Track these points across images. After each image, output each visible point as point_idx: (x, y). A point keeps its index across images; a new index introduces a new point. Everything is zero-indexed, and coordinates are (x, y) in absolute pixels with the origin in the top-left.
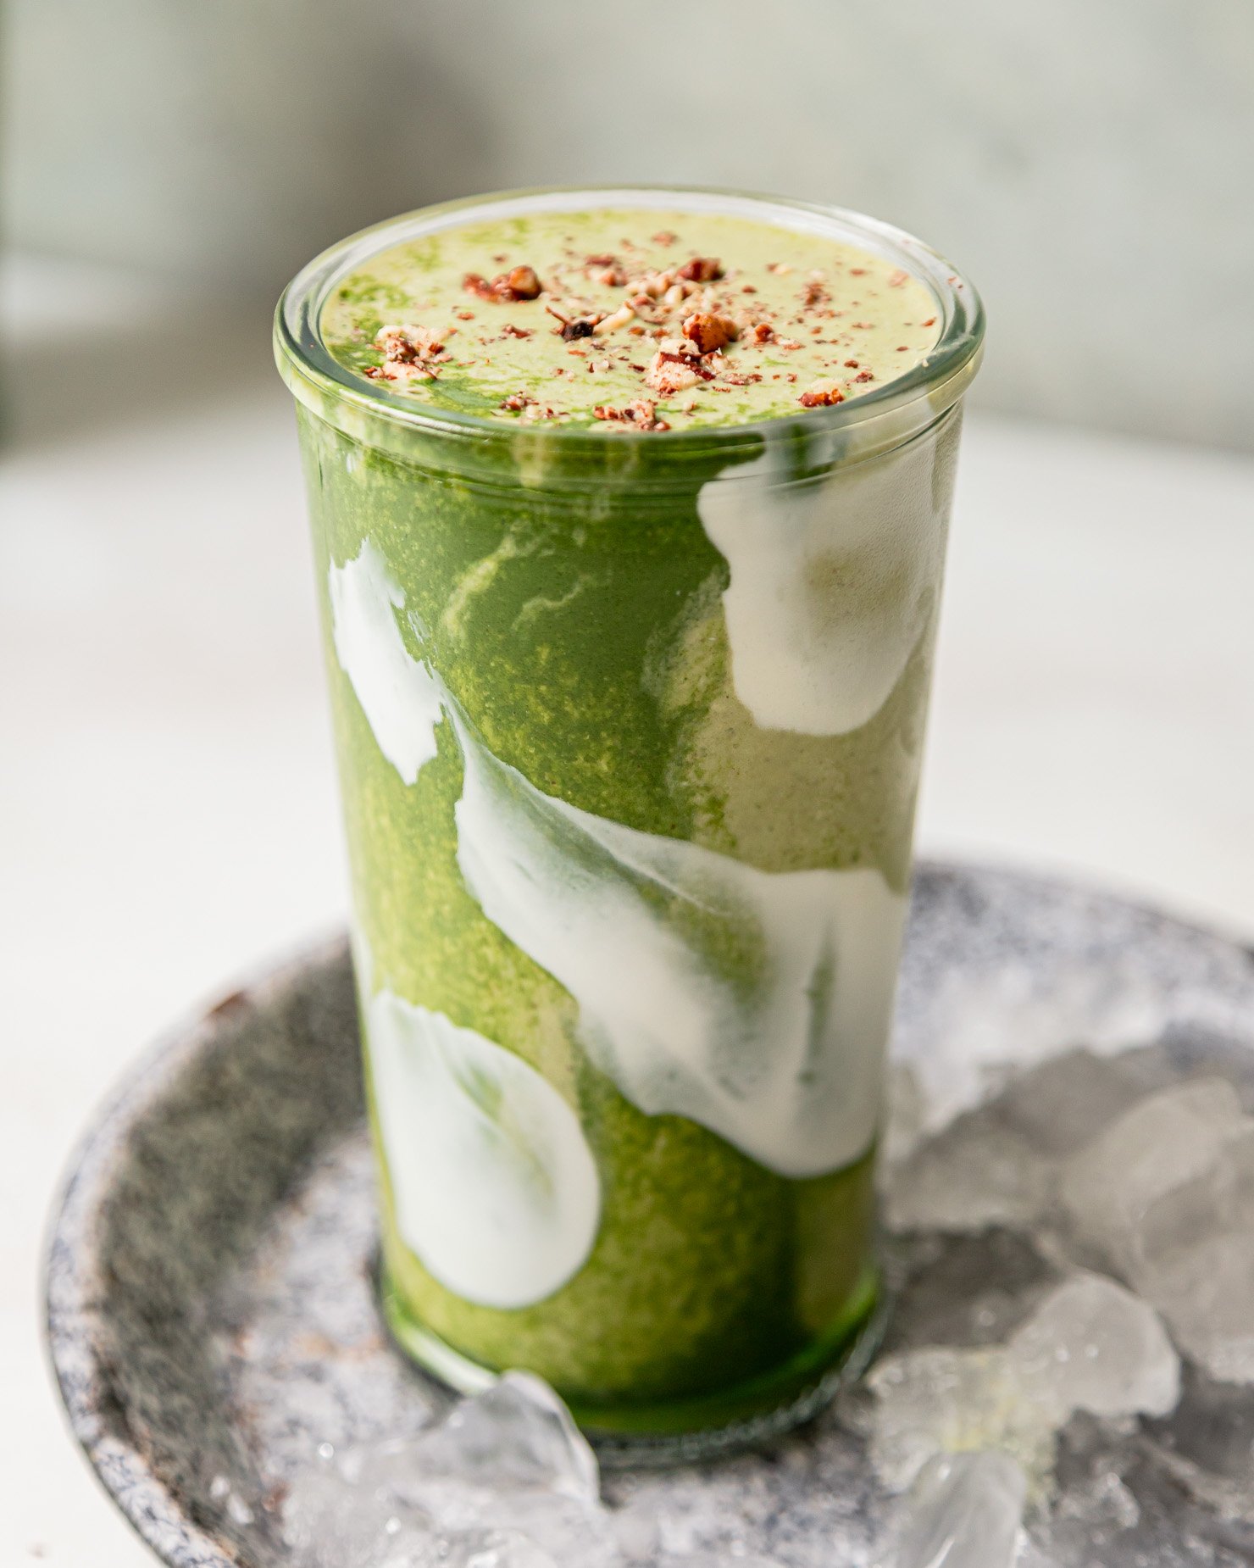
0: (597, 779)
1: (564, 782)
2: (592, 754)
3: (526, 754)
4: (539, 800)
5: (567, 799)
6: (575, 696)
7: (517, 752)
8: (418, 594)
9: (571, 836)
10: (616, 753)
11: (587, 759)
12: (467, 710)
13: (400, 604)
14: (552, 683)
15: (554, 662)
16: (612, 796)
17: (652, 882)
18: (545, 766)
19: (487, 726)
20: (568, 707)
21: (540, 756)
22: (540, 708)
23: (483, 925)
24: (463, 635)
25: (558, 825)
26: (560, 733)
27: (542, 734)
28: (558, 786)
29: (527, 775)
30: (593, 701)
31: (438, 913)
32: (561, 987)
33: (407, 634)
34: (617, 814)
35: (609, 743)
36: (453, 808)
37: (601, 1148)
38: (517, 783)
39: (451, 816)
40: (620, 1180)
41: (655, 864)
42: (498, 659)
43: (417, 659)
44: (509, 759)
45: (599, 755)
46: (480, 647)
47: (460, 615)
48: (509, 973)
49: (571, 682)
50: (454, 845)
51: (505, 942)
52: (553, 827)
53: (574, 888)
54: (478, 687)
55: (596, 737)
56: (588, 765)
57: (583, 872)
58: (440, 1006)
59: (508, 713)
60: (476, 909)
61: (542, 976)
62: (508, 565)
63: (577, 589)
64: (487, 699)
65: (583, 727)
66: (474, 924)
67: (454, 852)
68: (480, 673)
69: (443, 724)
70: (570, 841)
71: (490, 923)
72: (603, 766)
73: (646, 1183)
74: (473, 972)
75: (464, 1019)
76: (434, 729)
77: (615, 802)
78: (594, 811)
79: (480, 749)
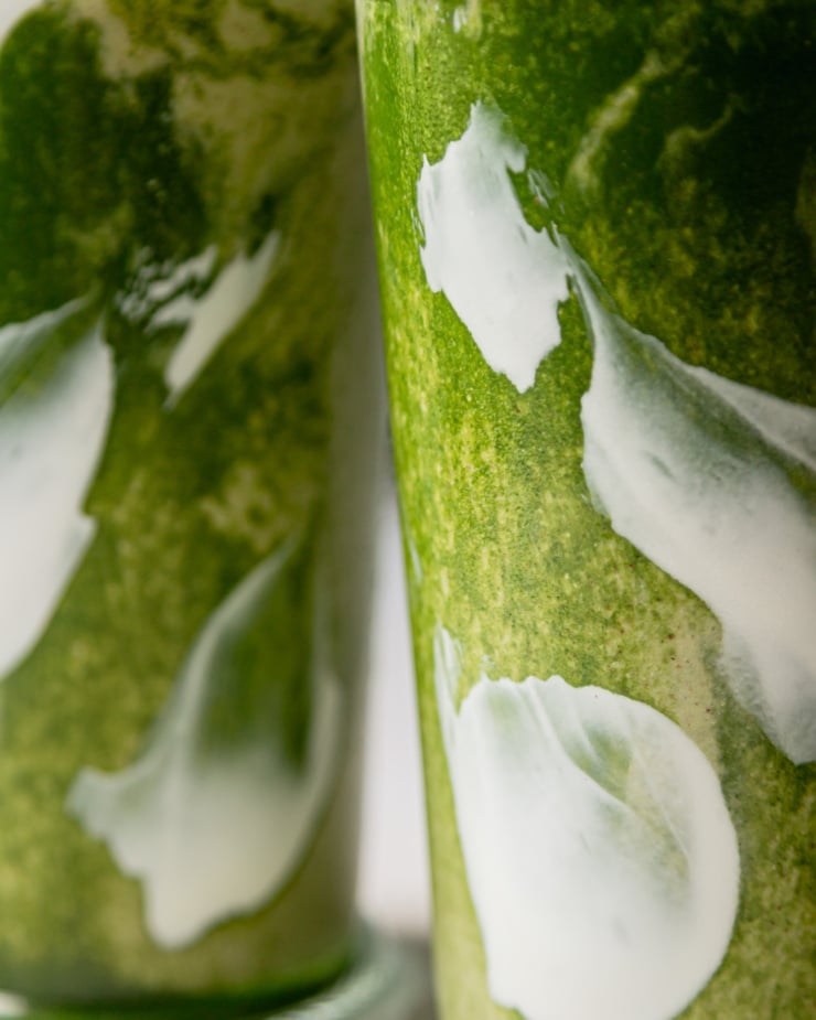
0: (746, 341)
1: (709, 347)
2: (740, 309)
3: (667, 317)
4: (680, 373)
5: (713, 369)
6: (724, 237)
7: (657, 317)
8: (542, 145)
9: (716, 414)
10: (768, 305)
11: (736, 316)
12: (597, 274)
13: (518, 165)
14: (699, 224)
15: (700, 197)
16: (761, 359)
17: (803, 466)
18: (689, 329)
19: (622, 293)
20: (716, 253)
21: (683, 317)
22: (684, 257)
23: (612, 545)
24: (596, 182)
25: (702, 402)
26: (705, 286)
27: (685, 288)
28: (701, 353)
29: (668, 345)
30: (742, 241)
31: (556, 546)
32: (702, 605)
33: (525, 200)
34: (767, 382)
35: (759, 293)
36: (579, 405)
37: (742, 812)
38: (655, 355)
39: (575, 416)
40: (763, 851)
41: (804, 442)
42: (638, 203)
43: (538, 230)
44: (646, 326)
45: (747, 307)
46: (616, 194)
47: (593, 161)
48: (642, 598)
49: (717, 221)
50: (579, 451)
51: (636, 559)
52: (697, 405)
53: (718, 479)
54: (612, 246)
55: (745, 288)
56: (735, 323)
57: (728, 457)
58: (557, 667)
59: (646, 268)
60: (605, 526)
61: (681, 596)
62: (650, 88)
63: (728, 113)
64: (623, 256)
65: (729, 276)
66: (600, 547)
67: (579, 460)
68: (615, 224)
69: (568, 302)
70: (714, 420)
71: (620, 539)
72: (753, 323)
73: (791, 854)
74: (598, 608)
75: (584, 674)
76: (558, 310)
77: (764, 367)
78: (741, 379)
79: (613, 321)
